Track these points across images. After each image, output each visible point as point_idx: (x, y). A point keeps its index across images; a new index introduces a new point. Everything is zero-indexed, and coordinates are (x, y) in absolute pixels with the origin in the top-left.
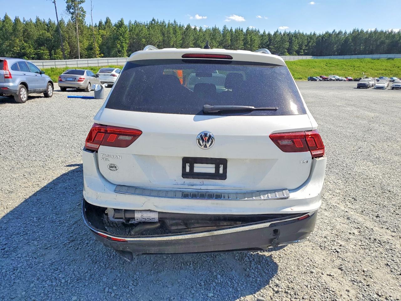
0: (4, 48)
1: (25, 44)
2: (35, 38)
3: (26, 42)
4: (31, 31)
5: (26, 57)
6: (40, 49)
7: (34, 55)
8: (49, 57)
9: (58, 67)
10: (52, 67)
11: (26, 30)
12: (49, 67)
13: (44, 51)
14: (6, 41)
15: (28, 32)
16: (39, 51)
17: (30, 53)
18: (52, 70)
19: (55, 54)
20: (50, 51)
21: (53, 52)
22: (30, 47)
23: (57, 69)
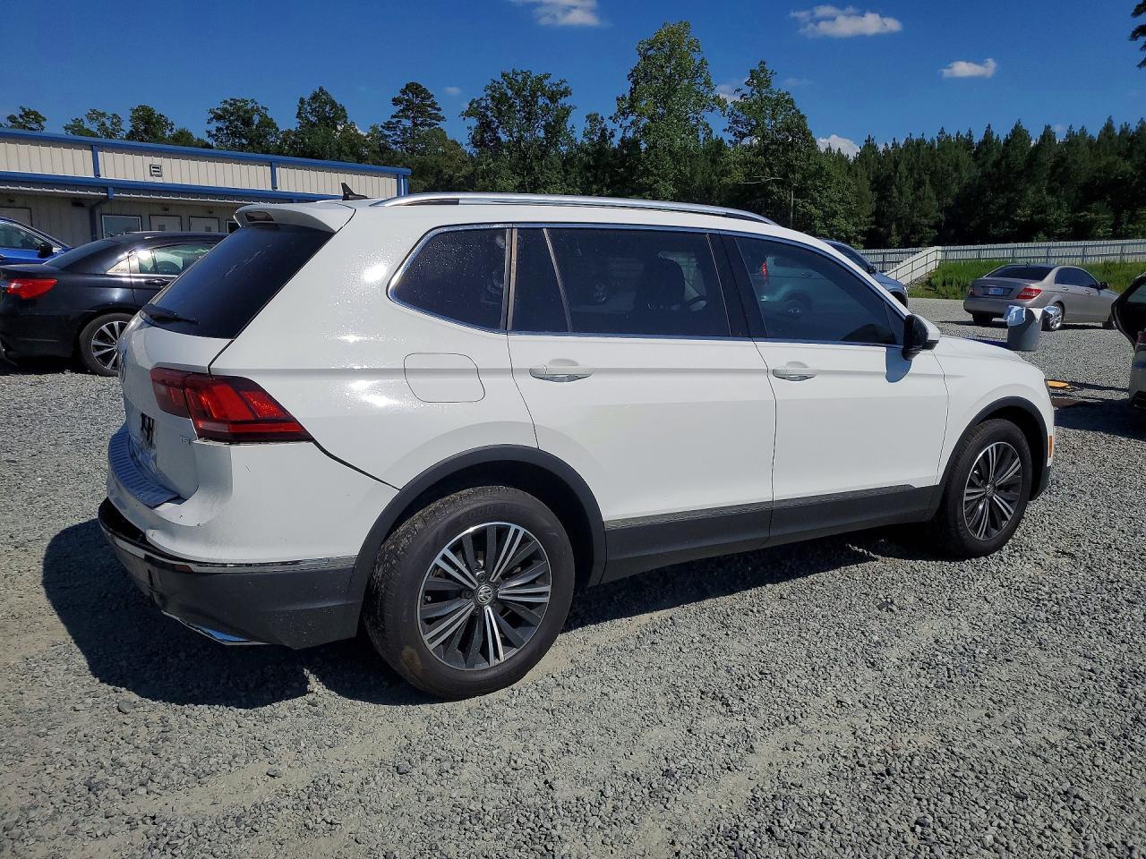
0: (992, 213)
1: (1049, 199)
2: (1082, 180)
3: (1051, 191)
4: (1075, 162)
5: (1041, 235)
6: (1089, 210)
7: (1066, 227)
8: (1110, 232)
9: (1130, 259)
10: (1111, 259)
11: (1063, 160)
12: (1101, 261)
13: (1100, 214)
14: (1001, 195)
15: (1066, 165)
16: (1083, 216)
17: (1057, 224)
18: (1108, 268)
19: (1130, 221)
20: (1118, 213)
21: (1125, 215)
22: (1059, 206)
23: (1123, 264)
